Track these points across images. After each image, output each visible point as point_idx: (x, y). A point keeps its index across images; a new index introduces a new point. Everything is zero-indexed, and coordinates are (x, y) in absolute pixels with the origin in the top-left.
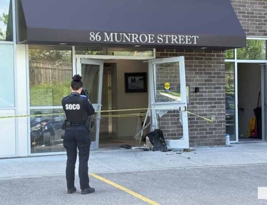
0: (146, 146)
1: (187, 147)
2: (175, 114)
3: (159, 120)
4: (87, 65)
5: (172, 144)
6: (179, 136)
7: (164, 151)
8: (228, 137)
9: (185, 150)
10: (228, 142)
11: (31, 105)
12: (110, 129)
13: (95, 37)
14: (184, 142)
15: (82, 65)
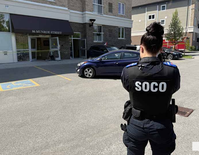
0: (49, 60)
2: (57, 51)
3: (53, 53)
4: (32, 39)
5: (57, 59)
6: (58, 57)
7: (54, 60)
8: (71, 57)
9: (60, 60)
11: (17, 49)
12: (40, 55)
14: (59, 58)
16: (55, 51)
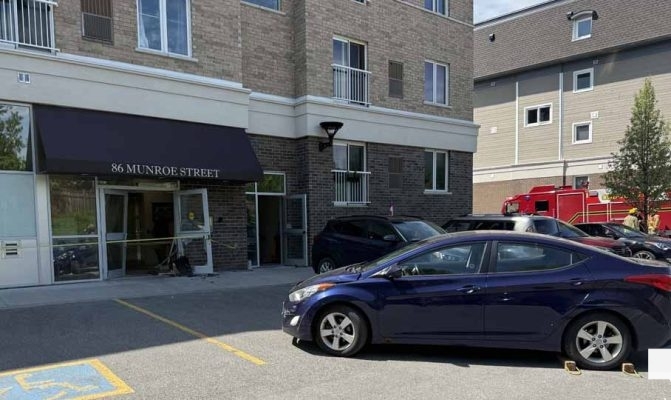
0: (173, 272)
1: (211, 272)
2: (200, 242)
3: (185, 247)
4: (111, 196)
5: (199, 269)
6: (203, 262)
7: (190, 276)
8: (250, 262)
9: (210, 275)
10: (250, 267)
11: (53, 234)
12: (139, 257)
13: (117, 168)
14: (208, 268)
15: (106, 195)
16: (195, 240)
